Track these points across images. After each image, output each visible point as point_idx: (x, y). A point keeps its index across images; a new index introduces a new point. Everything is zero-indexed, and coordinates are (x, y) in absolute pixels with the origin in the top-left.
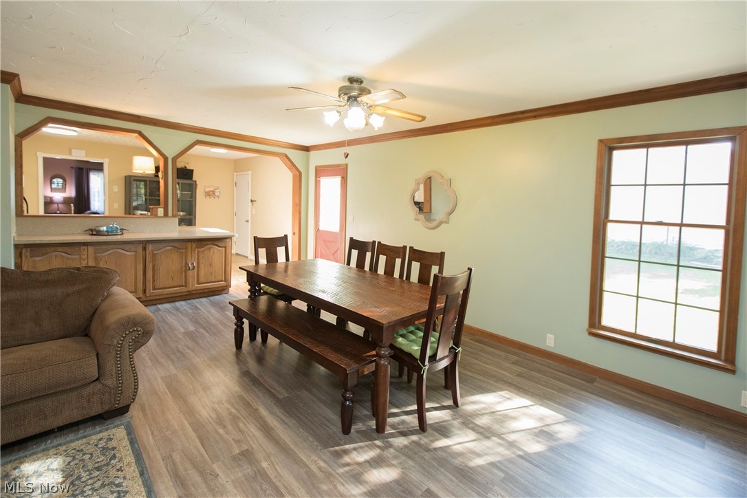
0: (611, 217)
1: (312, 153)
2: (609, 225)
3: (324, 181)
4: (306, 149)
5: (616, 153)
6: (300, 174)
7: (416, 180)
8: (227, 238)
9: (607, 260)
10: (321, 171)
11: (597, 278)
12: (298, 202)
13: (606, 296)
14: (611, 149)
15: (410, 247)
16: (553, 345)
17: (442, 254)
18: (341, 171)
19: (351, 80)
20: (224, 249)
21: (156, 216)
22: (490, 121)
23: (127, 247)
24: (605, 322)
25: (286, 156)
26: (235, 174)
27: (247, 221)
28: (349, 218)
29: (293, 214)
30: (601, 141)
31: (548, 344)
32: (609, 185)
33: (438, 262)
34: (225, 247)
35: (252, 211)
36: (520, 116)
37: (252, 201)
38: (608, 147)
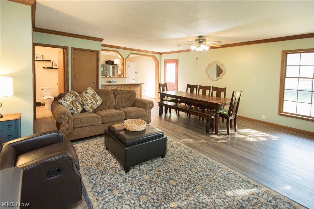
0: (287, 76)
1: (163, 55)
2: (286, 79)
3: (168, 65)
4: (161, 54)
5: (288, 55)
6: (159, 62)
7: (208, 64)
8: (141, 84)
9: (285, 90)
10: (166, 62)
11: (281, 96)
12: (158, 72)
13: (285, 102)
14: (287, 54)
15: (213, 87)
16: (264, 119)
17: (226, 88)
18: (176, 62)
21: (121, 77)
22: (239, 44)
23: (118, 86)
24: (284, 111)
25: (155, 56)
26: (128, 62)
27: (134, 79)
28: (179, 78)
29: (156, 77)
30: (283, 51)
31: (262, 119)
32: (286, 65)
33: (224, 91)
34: (141, 87)
35: (136, 76)
36: (251, 43)
37: (136, 72)
38: (285, 53)
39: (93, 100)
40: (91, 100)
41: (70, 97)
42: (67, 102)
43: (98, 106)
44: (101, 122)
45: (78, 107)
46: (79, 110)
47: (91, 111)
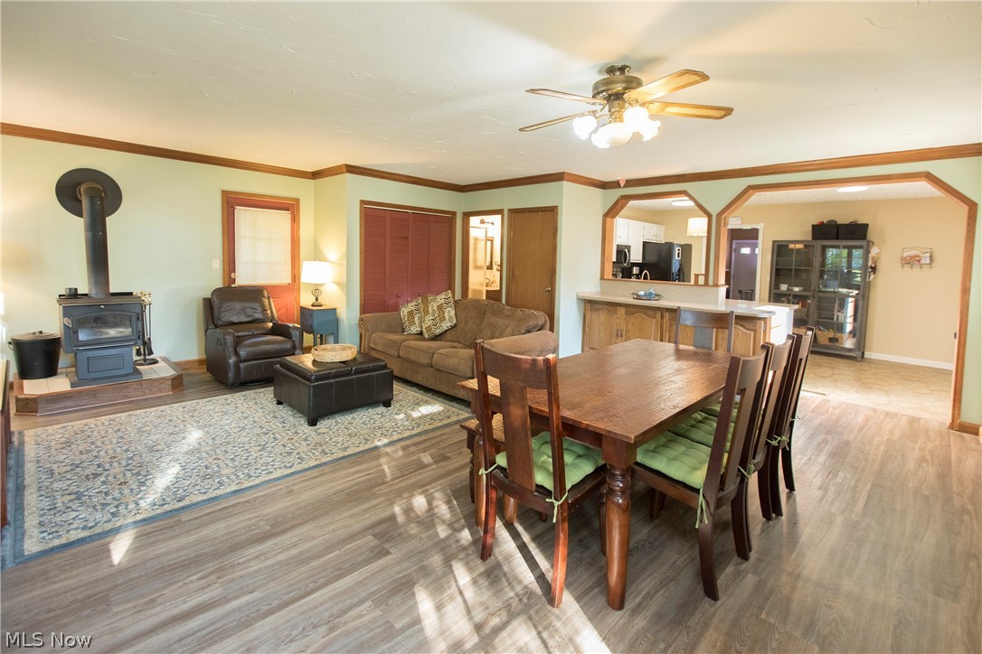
6: (975, 205)
8: (759, 318)
19: (611, 70)
20: (752, 333)
21: (697, 284)
34: (755, 331)
39: (437, 315)
40: (433, 315)
41: (414, 304)
43: (443, 330)
44: (396, 354)
45: (414, 323)
46: (412, 328)
47: (427, 336)
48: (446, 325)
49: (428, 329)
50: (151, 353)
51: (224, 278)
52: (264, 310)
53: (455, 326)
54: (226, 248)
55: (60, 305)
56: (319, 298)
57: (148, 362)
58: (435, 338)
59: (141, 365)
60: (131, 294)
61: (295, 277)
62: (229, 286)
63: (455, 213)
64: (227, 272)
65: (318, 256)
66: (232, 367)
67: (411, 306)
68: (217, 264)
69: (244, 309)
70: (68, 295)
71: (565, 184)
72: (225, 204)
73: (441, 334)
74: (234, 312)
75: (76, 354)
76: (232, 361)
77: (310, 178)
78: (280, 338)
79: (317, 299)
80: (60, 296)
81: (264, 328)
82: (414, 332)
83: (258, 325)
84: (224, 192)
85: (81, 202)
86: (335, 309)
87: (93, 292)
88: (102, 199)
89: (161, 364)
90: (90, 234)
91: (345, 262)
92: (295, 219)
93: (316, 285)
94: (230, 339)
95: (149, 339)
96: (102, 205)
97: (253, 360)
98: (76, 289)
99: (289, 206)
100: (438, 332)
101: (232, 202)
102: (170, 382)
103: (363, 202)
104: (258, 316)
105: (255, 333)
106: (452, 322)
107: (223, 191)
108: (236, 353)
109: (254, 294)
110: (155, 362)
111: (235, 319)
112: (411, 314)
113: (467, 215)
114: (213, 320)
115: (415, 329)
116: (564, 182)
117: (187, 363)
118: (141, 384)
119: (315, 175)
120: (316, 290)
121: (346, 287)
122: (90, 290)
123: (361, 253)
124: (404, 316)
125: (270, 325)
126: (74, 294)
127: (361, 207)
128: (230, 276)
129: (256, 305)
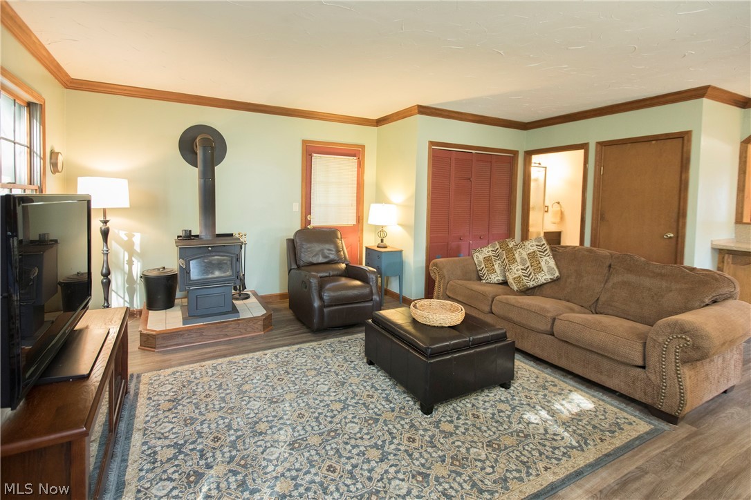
39: (528, 264)
40: (524, 264)
41: (490, 249)
42: (480, 256)
43: (540, 283)
44: (487, 309)
45: (494, 271)
46: (493, 276)
47: (515, 288)
48: (543, 277)
49: (517, 280)
50: (245, 288)
51: (302, 220)
52: (338, 251)
53: (558, 279)
54: (304, 193)
55: (177, 246)
56: (384, 239)
57: (242, 296)
58: (528, 291)
59: (237, 299)
60: (231, 235)
61: (360, 218)
62: (306, 228)
63: (518, 151)
64: (304, 214)
65: (380, 198)
66: (317, 312)
67: (487, 251)
68: (297, 207)
69: (322, 250)
70: (184, 237)
71: (706, 101)
72: (305, 152)
73: (535, 287)
74: (313, 253)
75: (188, 292)
76: (316, 304)
77: (374, 126)
78: (358, 283)
79: (382, 241)
80: (178, 237)
81: (339, 269)
82: (495, 281)
83: (334, 266)
84: (304, 142)
85: (196, 154)
86: (401, 251)
87: (203, 234)
88: (212, 148)
89: (253, 300)
90: (202, 180)
91: (413, 204)
92: (360, 165)
93: (382, 227)
94: (314, 282)
95: (244, 275)
96: (212, 153)
97: (335, 305)
98: (190, 231)
99: (356, 152)
100: (531, 284)
101: (310, 150)
102: (261, 323)
103: (432, 143)
104: (332, 257)
105: (331, 274)
106: (552, 274)
107: (303, 140)
108: (321, 298)
109: (328, 235)
110: (247, 297)
111: (315, 260)
112: (488, 260)
113: (529, 154)
114: (296, 260)
115: (496, 277)
116: (704, 99)
117: (271, 296)
118: (239, 324)
119: (379, 122)
120: (381, 231)
121: (412, 229)
122: (201, 232)
123: (428, 195)
124: (480, 262)
125: (343, 266)
126: (188, 236)
127: (429, 148)
128: (306, 218)
129: (332, 247)
